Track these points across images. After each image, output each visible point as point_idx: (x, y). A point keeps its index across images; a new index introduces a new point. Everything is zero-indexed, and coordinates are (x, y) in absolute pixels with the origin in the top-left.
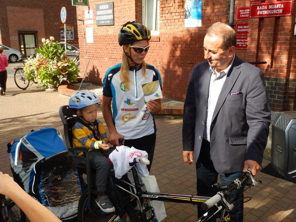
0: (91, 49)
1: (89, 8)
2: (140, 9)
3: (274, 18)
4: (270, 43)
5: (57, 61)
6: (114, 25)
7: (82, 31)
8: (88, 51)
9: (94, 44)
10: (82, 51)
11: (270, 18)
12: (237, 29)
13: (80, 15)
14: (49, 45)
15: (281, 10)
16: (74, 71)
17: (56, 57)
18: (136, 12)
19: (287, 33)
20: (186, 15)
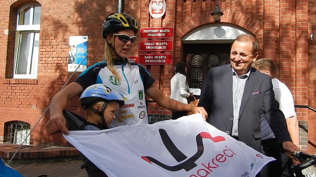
2: (13, 52)
3: (159, 66)
11: (156, 66)
15: (165, 60)
20: (70, 60)
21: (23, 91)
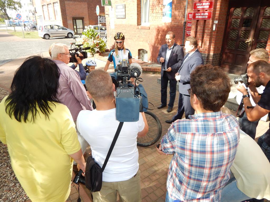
0: (113, 32)
1: (112, 7)
2: (140, 10)
3: (204, 21)
4: (201, 34)
5: (94, 40)
6: (125, 18)
7: (108, 21)
8: (111, 33)
9: (115, 30)
10: (108, 33)
11: (202, 20)
12: (187, 25)
13: (107, 11)
14: (89, 30)
15: (207, 16)
16: (103, 45)
17: (93, 37)
18: (137, 11)
19: (209, 29)
20: (163, 15)
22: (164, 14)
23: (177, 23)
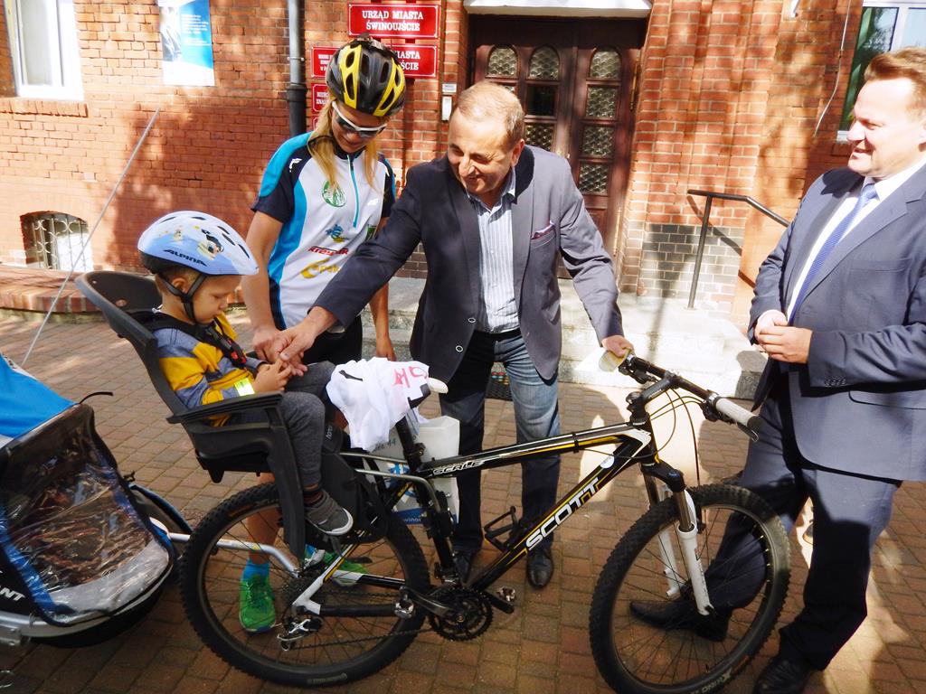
12: (316, 97)
15: (416, 65)
19: (431, 115)
20: (166, 51)
21: (53, 135)
22: (170, 47)
23: (250, 92)
